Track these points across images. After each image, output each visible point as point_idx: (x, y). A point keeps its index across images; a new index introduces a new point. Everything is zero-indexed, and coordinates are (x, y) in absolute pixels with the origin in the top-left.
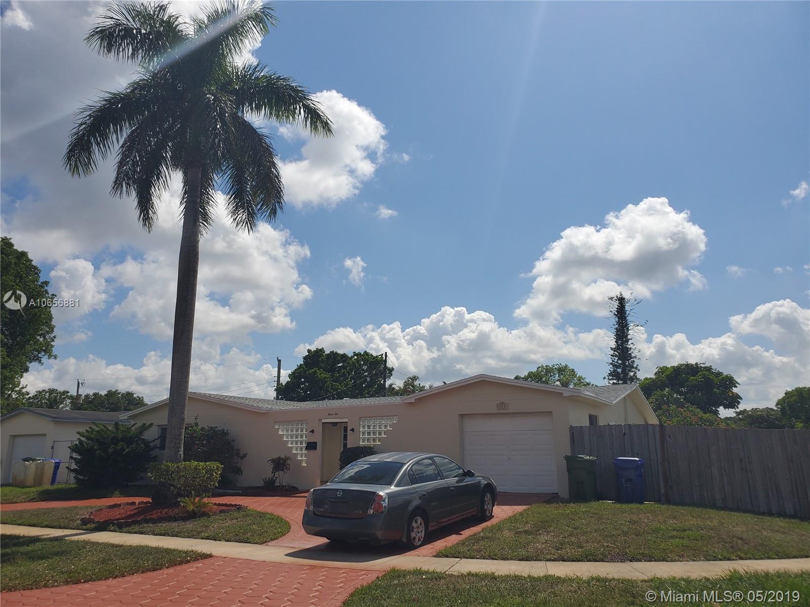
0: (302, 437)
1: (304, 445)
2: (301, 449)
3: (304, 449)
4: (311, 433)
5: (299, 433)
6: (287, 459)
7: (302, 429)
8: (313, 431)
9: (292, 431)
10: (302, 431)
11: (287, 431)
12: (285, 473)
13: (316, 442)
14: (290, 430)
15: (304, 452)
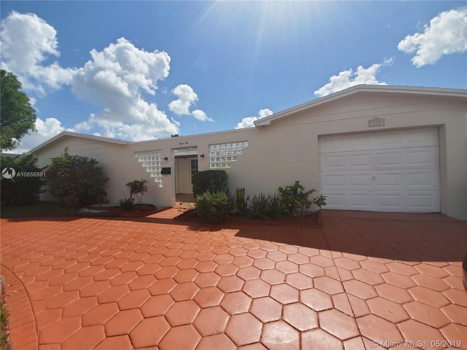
0: (158, 163)
1: (160, 170)
3: (160, 173)
5: (155, 160)
6: (144, 182)
7: (158, 158)
8: (166, 159)
9: (149, 159)
11: (145, 159)
12: (142, 194)
13: (170, 168)
14: (147, 158)
15: (160, 175)
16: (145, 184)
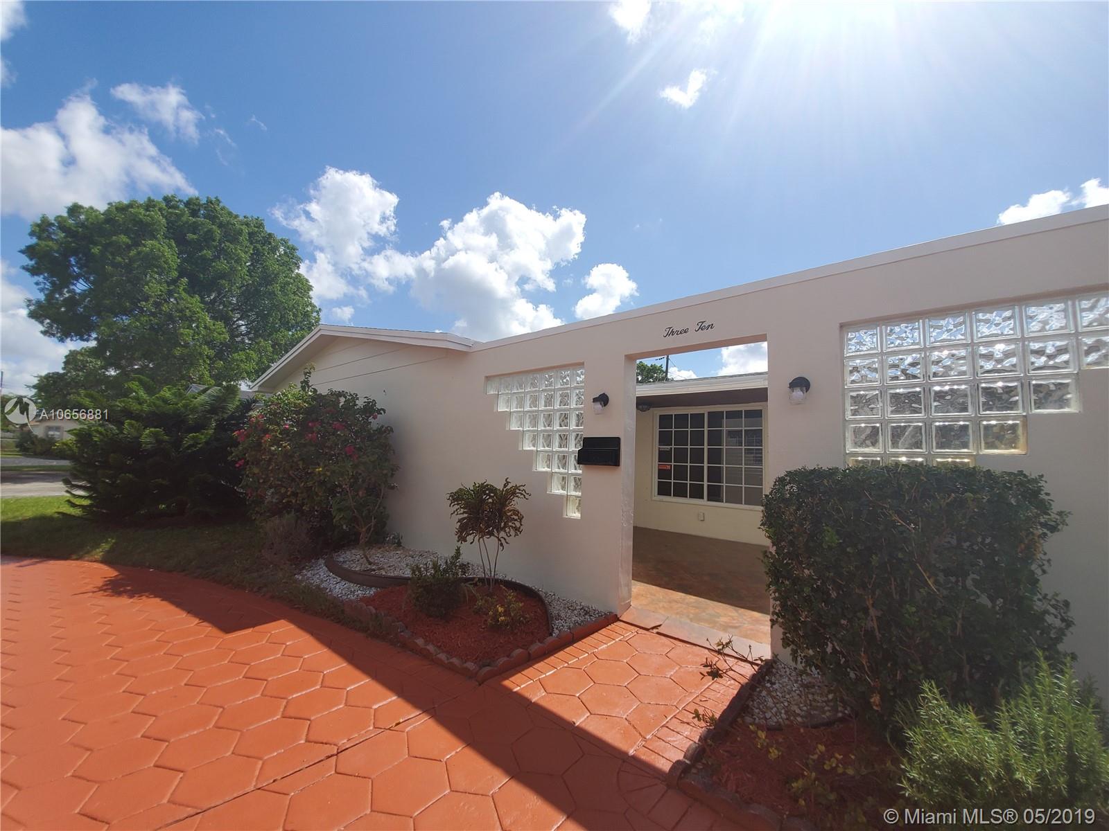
0: (565, 419)
1: (574, 448)
2: (563, 460)
3: (572, 461)
4: (598, 406)
5: (557, 407)
6: (513, 492)
7: (567, 395)
8: (603, 400)
9: (535, 401)
10: (565, 399)
11: (521, 403)
12: (502, 545)
13: (618, 439)
14: (528, 398)
15: (574, 469)
16: (517, 503)
